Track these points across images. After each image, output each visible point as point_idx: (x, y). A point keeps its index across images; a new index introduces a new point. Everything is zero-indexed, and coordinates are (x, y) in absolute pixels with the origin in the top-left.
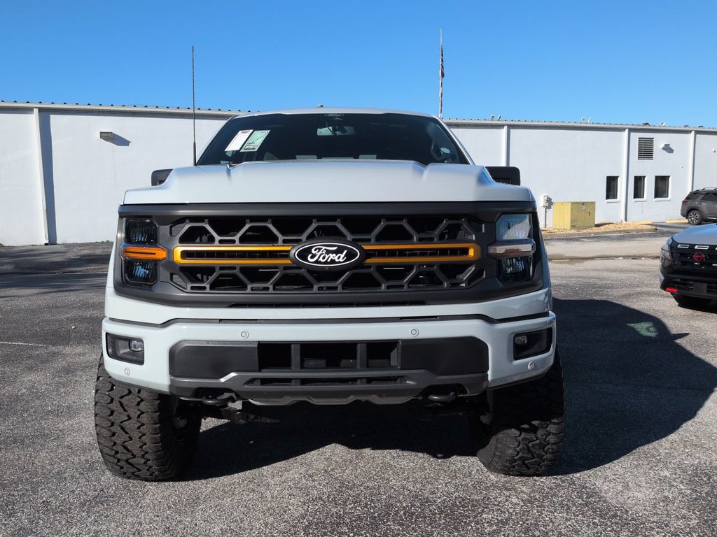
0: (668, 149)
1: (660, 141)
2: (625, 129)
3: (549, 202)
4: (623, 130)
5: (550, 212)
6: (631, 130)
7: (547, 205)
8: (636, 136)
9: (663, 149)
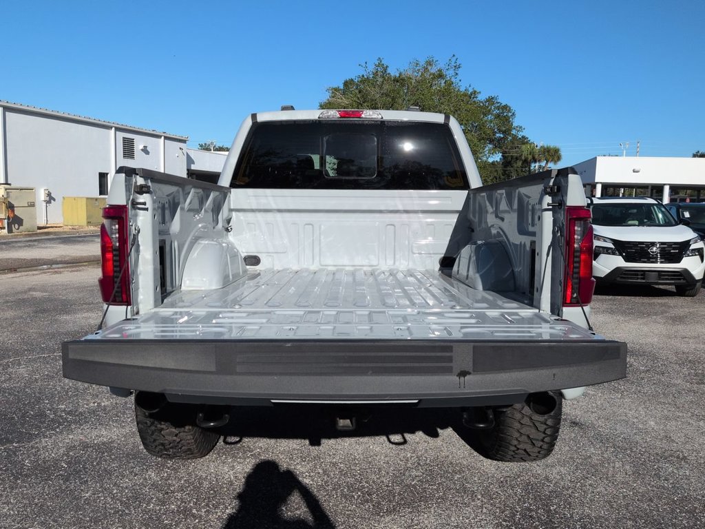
0: (145, 150)
1: (140, 142)
2: (111, 128)
3: (50, 199)
4: (109, 128)
5: (51, 206)
6: (117, 129)
7: (48, 199)
8: (121, 135)
9: (142, 150)
